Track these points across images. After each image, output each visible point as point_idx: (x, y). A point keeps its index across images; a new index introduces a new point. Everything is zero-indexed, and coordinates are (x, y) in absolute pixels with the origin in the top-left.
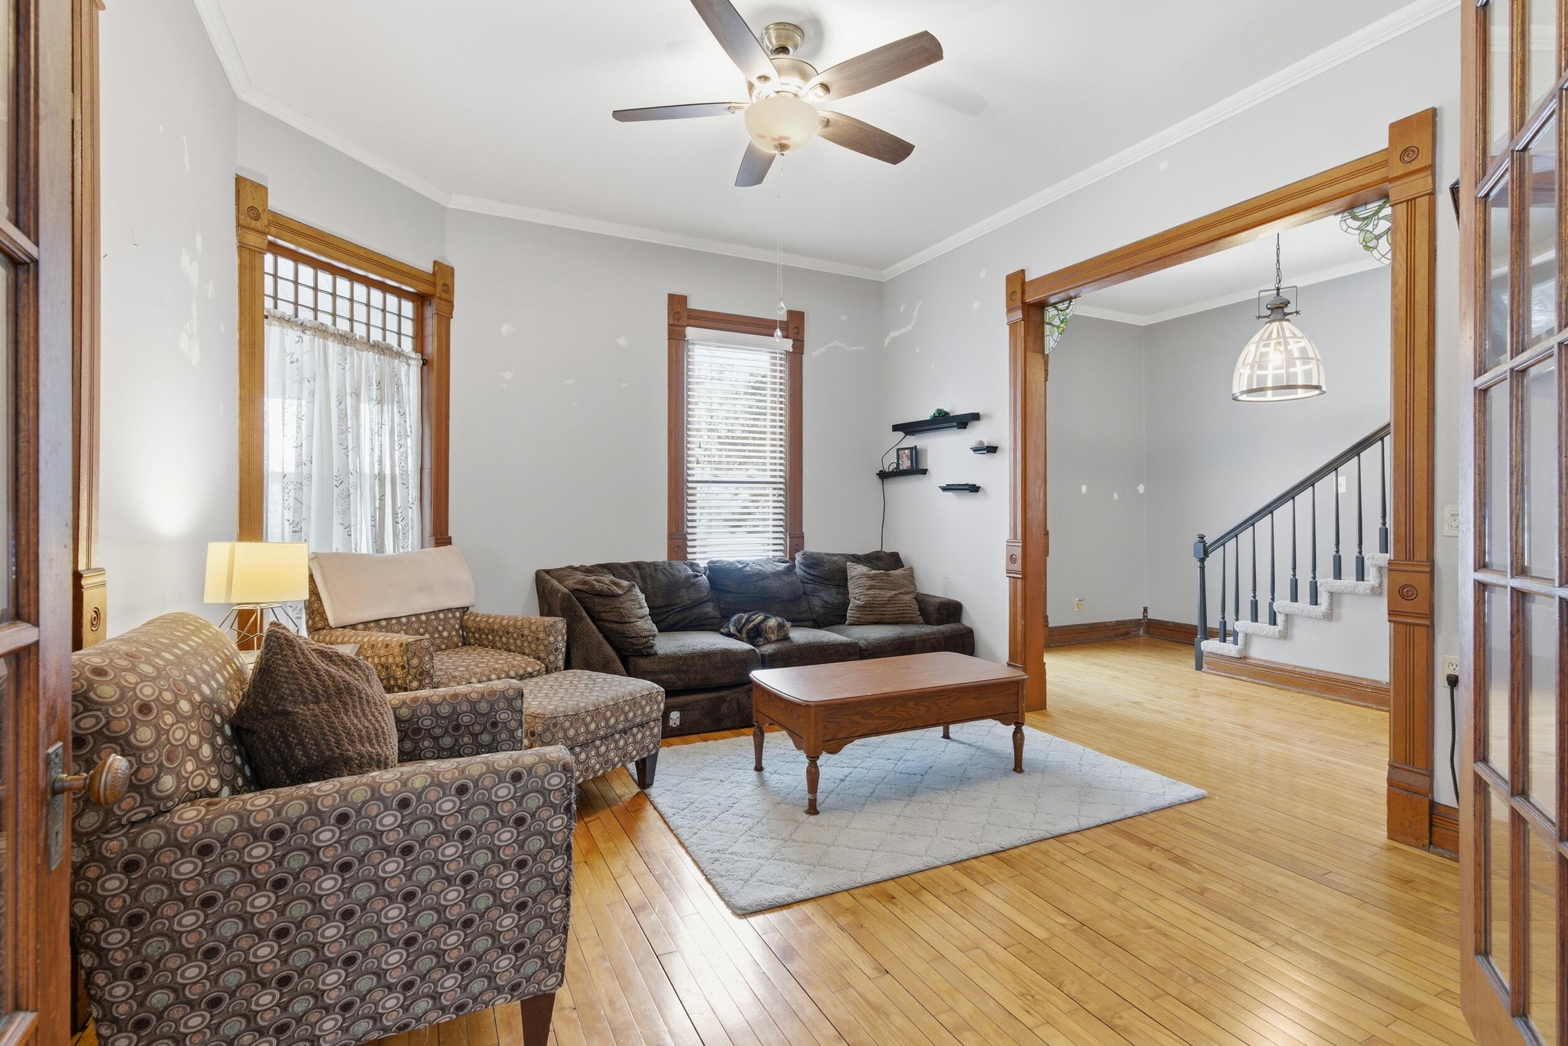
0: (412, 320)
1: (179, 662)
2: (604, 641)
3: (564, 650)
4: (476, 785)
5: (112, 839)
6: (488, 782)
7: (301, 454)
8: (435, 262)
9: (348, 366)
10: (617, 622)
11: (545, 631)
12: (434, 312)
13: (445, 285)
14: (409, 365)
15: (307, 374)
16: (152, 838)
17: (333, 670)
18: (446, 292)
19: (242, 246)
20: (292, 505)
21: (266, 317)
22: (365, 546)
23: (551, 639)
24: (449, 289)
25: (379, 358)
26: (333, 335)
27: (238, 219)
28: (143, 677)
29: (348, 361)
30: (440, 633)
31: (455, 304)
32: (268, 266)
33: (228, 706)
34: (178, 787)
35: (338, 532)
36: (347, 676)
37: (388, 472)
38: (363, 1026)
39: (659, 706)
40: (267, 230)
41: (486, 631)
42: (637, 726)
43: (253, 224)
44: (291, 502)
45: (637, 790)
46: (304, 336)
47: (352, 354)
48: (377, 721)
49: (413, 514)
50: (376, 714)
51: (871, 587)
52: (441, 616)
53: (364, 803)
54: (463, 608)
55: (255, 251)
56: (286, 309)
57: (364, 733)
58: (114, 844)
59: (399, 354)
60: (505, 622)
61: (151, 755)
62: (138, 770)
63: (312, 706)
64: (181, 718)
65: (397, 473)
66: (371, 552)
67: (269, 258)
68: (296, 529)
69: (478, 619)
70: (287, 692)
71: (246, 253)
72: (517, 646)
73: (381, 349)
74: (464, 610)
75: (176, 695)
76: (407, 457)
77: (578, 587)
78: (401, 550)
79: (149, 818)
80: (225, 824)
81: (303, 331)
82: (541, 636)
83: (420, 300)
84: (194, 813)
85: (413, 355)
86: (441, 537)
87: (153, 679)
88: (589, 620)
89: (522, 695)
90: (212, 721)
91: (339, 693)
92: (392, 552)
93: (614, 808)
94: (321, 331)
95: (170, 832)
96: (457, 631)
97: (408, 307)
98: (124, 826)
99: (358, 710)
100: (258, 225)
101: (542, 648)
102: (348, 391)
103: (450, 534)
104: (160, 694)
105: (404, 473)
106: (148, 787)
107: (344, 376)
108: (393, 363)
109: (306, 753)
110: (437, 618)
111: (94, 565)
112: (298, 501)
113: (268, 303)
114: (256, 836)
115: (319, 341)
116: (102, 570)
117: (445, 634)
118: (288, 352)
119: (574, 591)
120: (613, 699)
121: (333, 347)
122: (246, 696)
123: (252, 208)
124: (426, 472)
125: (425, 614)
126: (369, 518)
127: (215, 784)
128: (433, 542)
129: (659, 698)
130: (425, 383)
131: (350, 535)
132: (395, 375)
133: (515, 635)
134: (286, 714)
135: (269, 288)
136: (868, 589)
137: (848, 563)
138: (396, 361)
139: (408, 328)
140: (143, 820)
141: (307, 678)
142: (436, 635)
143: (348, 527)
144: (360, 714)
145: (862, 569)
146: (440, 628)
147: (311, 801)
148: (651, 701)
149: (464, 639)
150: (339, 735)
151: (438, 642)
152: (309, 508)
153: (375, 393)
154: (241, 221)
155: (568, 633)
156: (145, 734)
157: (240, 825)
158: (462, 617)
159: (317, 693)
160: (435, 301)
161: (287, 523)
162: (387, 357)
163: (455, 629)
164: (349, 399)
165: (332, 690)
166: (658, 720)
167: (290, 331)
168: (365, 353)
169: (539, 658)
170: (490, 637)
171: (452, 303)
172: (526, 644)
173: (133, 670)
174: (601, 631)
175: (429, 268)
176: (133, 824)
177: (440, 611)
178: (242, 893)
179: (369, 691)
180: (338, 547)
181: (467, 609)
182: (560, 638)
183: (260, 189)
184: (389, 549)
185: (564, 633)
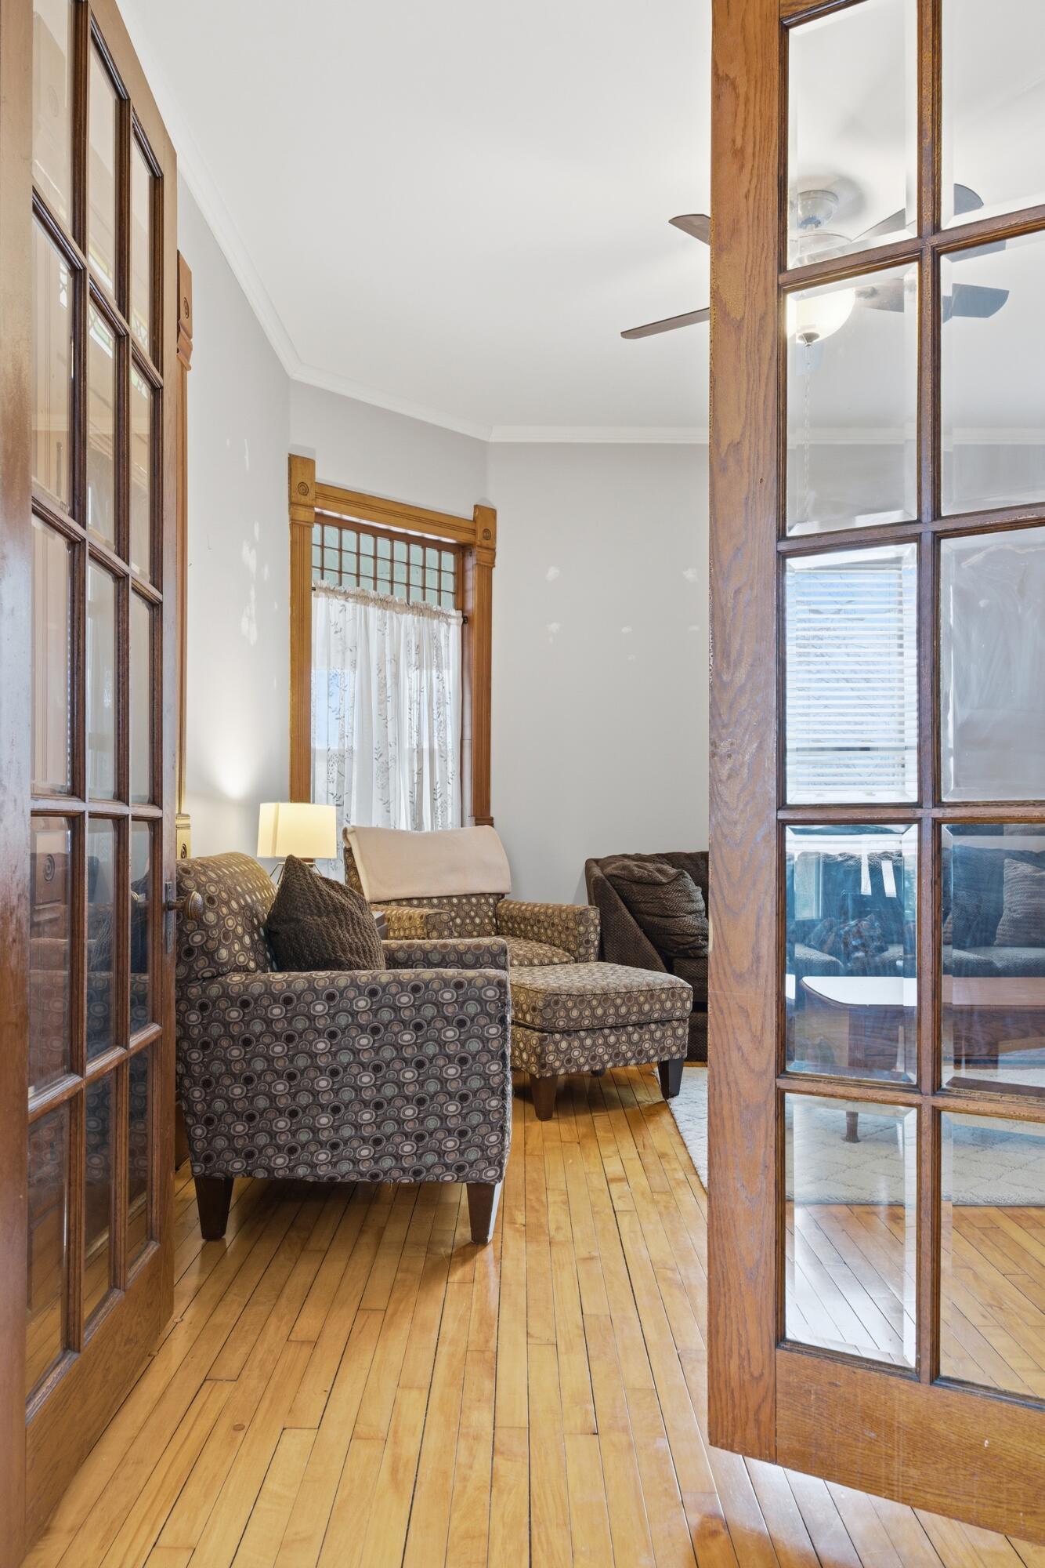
0: (453, 574)
1: (232, 876)
2: (644, 937)
3: (596, 943)
4: (427, 987)
5: (193, 987)
6: (436, 986)
7: (343, 726)
8: (476, 507)
9: (387, 632)
10: (656, 915)
11: (575, 920)
12: (475, 562)
13: (486, 531)
14: (449, 624)
15: (349, 644)
16: (214, 990)
17: (333, 893)
18: (487, 538)
19: (294, 523)
20: (335, 778)
21: (314, 589)
22: (404, 824)
23: (582, 929)
24: (490, 535)
25: (418, 621)
26: (374, 600)
27: (290, 496)
28: (211, 880)
29: (387, 626)
30: (472, 919)
31: (497, 550)
32: (316, 537)
33: (263, 916)
34: (229, 959)
35: (377, 807)
36: (343, 901)
37: (426, 745)
38: (346, 1167)
39: (683, 1005)
40: (314, 503)
41: (518, 919)
42: (656, 1022)
43: (303, 499)
44: (335, 775)
45: (659, 1098)
46: (347, 604)
47: (391, 618)
48: (366, 941)
49: (452, 790)
50: (365, 935)
51: (1033, 895)
52: (474, 900)
53: (346, 988)
54: (498, 894)
55: (304, 526)
56: (331, 578)
57: (354, 946)
58: (194, 990)
59: (438, 615)
60: (537, 909)
61: (214, 932)
62: (207, 941)
63: (316, 918)
64: (231, 911)
65: (436, 747)
66: (410, 829)
67: (316, 529)
68: (338, 803)
69: (512, 906)
70: (300, 904)
71: (297, 530)
72: (548, 937)
73: (421, 609)
74: (500, 896)
75: (229, 897)
76: (445, 727)
77: (615, 872)
78: (440, 829)
79: (213, 977)
80: (257, 988)
81: (346, 600)
82: (571, 925)
83: (461, 550)
84: (238, 978)
85: (453, 612)
86: (482, 815)
87: (216, 882)
88: (625, 911)
89: (506, 952)
90: (252, 921)
91: (336, 911)
92: (430, 829)
93: (627, 1110)
94: (363, 597)
95: (225, 987)
96: (490, 919)
97: (449, 560)
98: (199, 980)
99: (350, 928)
100: (307, 500)
101: (571, 938)
102: (388, 658)
103: (492, 815)
104: (220, 893)
105: (443, 746)
106: (213, 954)
107: (384, 642)
108: (432, 624)
109: (311, 954)
110: (469, 902)
111: (183, 812)
112: (341, 774)
113: (316, 575)
114: (275, 999)
115: (360, 607)
116: (188, 816)
117: (477, 920)
118: (333, 621)
119: (610, 877)
120: (626, 988)
121: (374, 613)
122: (273, 906)
123: (302, 484)
124: (467, 743)
125: (456, 896)
126: (408, 794)
127: (252, 965)
128: (474, 822)
129: (685, 995)
130: (466, 643)
131: (389, 811)
132: (434, 637)
133: (546, 924)
134: (298, 921)
135: (316, 561)
136: (1030, 897)
137: (1006, 861)
138: (435, 622)
139: (449, 583)
140: (209, 978)
141: (313, 896)
142: (468, 921)
143: (388, 803)
144: (351, 932)
145: (1026, 868)
146: (472, 914)
147: (310, 981)
148: (673, 996)
149: (497, 928)
150: (334, 943)
151: (470, 928)
152: (351, 783)
153: (414, 658)
154: (293, 499)
155: (601, 924)
156: (211, 917)
157: (266, 990)
158: (495, 905)
159: (320, 908)
160: (476, 550)
161: (331, 797)
162: (426, 618)
163: (488, 916)
164: (388, 666)
165: (330, 908)
166: (684, 1021)
167: (335, 601)
168: (404, 615)
169: (569, 950)
170: (522, 926)
171: (494, 550)
172: (556, 934)
173: (205, 874)
174: (640, 926)
175: (469, 514)
176: (204, 979)
177: (473, 895)
178: (267, 1040)
179: (360, 915)
180: (377, 821)
181: (502, 895)
182: (592, 929)
183: (309, 463)
184: (427, 827)
185: (597, 921)
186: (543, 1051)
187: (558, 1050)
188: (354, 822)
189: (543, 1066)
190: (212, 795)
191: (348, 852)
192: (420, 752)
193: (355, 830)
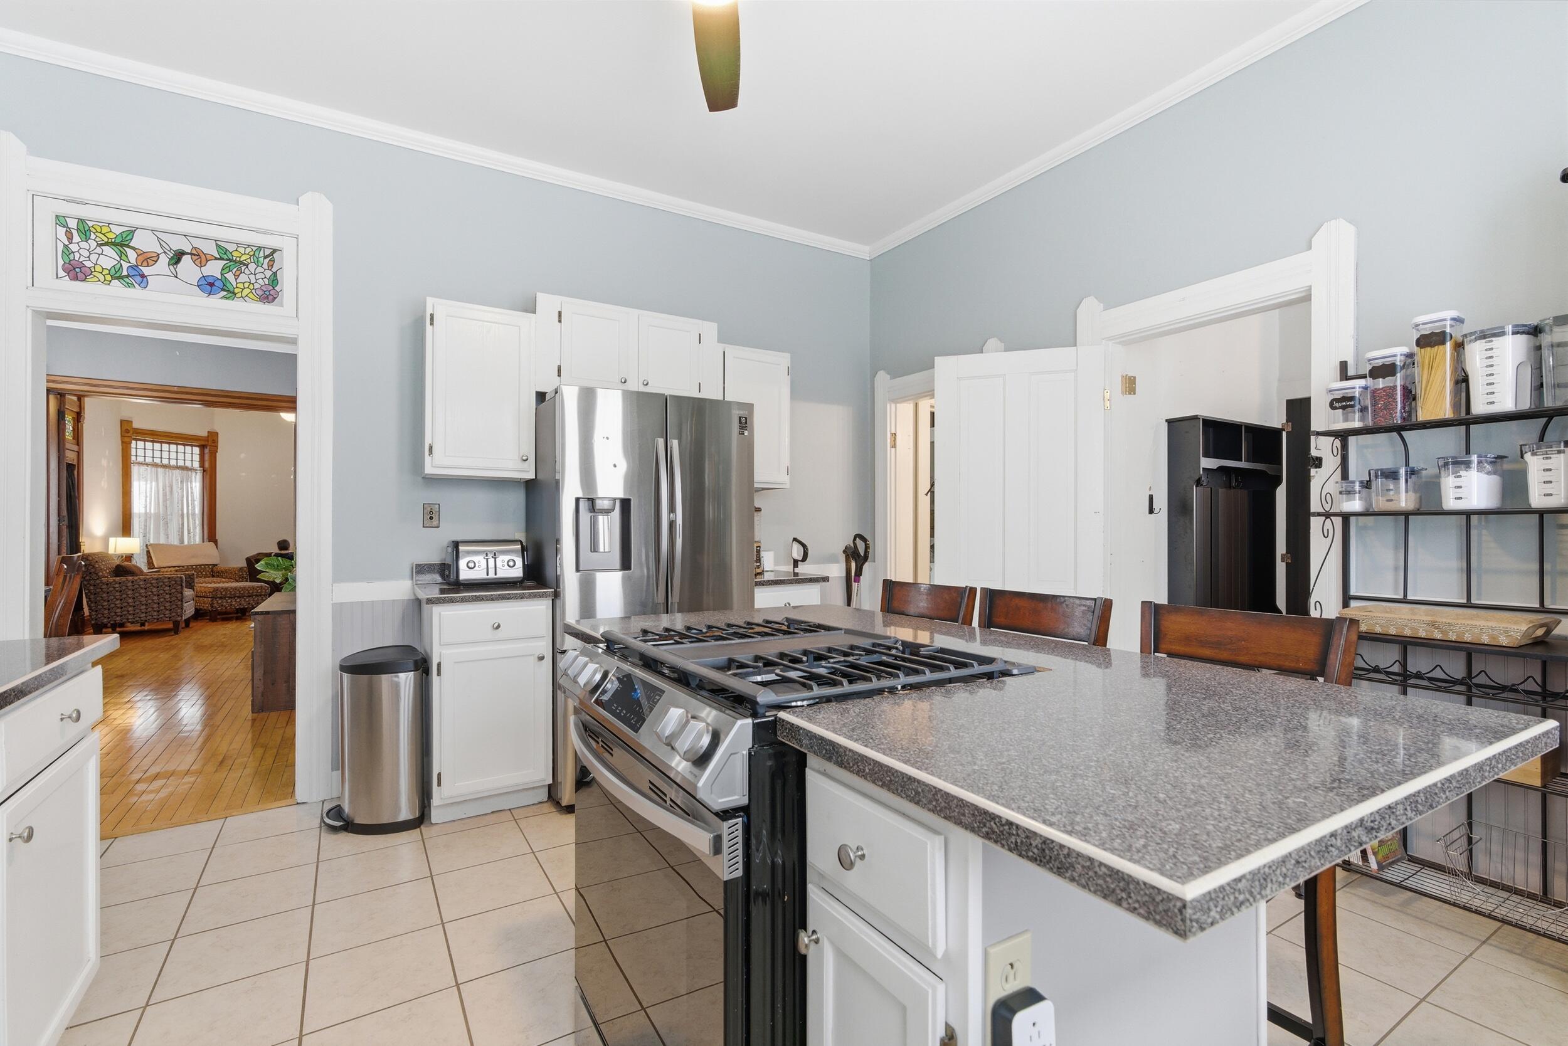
0: (199, 455)
8: (208, 432)
9: (167, 477)
12: (209, 451)
13: (214, 439)
14: (196, 473)
19: (122, 442)
20: (143, 526)
21: (132, 464)
22: (175, 542)
24: (216, 440)
25: (182, 472)
26: (161, 466)
29: (168, 475)
30: (201, 572)
32: (133, 446)
35: (162, 537)
37: (185, 512)
40: (132, 435)
43: (127, 435)
46: (148, 468)
47: (169, 472)
55: (127, 443)
56: (140, 459)
59: (192, 469)
66: (178, 544)
67: (134, 442)
68: (144, 536)
71: (123, 444)
73: (184, 468)
74: (215, 565)
78: (192, 543)
81: (148, 466)
83: (202, 447)
85: (199, 469)
86: (212, 539)
92: (187, 544)
94: (156, 465)
97: (196, 451)
100: (129, 435)
102: (168, 484)
103: (216, 539)
105: (194, 514)
107: (165, 480)
108: (189, 473)
112: (146, 523)
113: (133, 458)
115: (154, 469)
117: (203, 572)
121: (160, 470)
123: (126, 428)
124: (205, 514)
125: (195, 565)
126: (177, 530)
128: (208, 542)
130: (203, 479)
131: (168, 538)
132: (190, 478)
135: (133, 454)
138: (191, 472)
139: (196, 458)
142: (199, 572)
143: (167, 535)
149: (212, 574)
151: (200, 575)
152: (150, 527)
153: (180, 484)
154: (122, 436)
158: (213, 568)
160: (209, 446)
162: (186, 471)
163: (210, 572)
167: (142, 467)
168: (175, 471)
171: (218, 446)
175: (205, 433)
177: (203, 565)
180: (162, 541)
183: (130, 422)
184: (186, 542)
188: (152, 542)
190: (91, 536)
191: (148, 552)
192: (182, 515)
193: (151, 545)
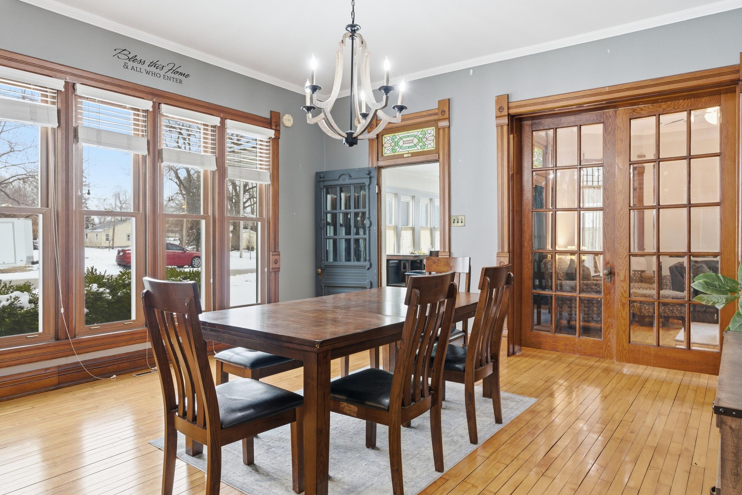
41: (647, 278)
54: (642, 271)
69: (645, 274)
74: (643, 272)
96: (639, 278)
119: (676, 267)
155: (671, 280)
181: (644, 271)
182: (668, 281)
185: (670, 279)
186: (641, 308)
187: (645, 309)
189: (641, 312)
